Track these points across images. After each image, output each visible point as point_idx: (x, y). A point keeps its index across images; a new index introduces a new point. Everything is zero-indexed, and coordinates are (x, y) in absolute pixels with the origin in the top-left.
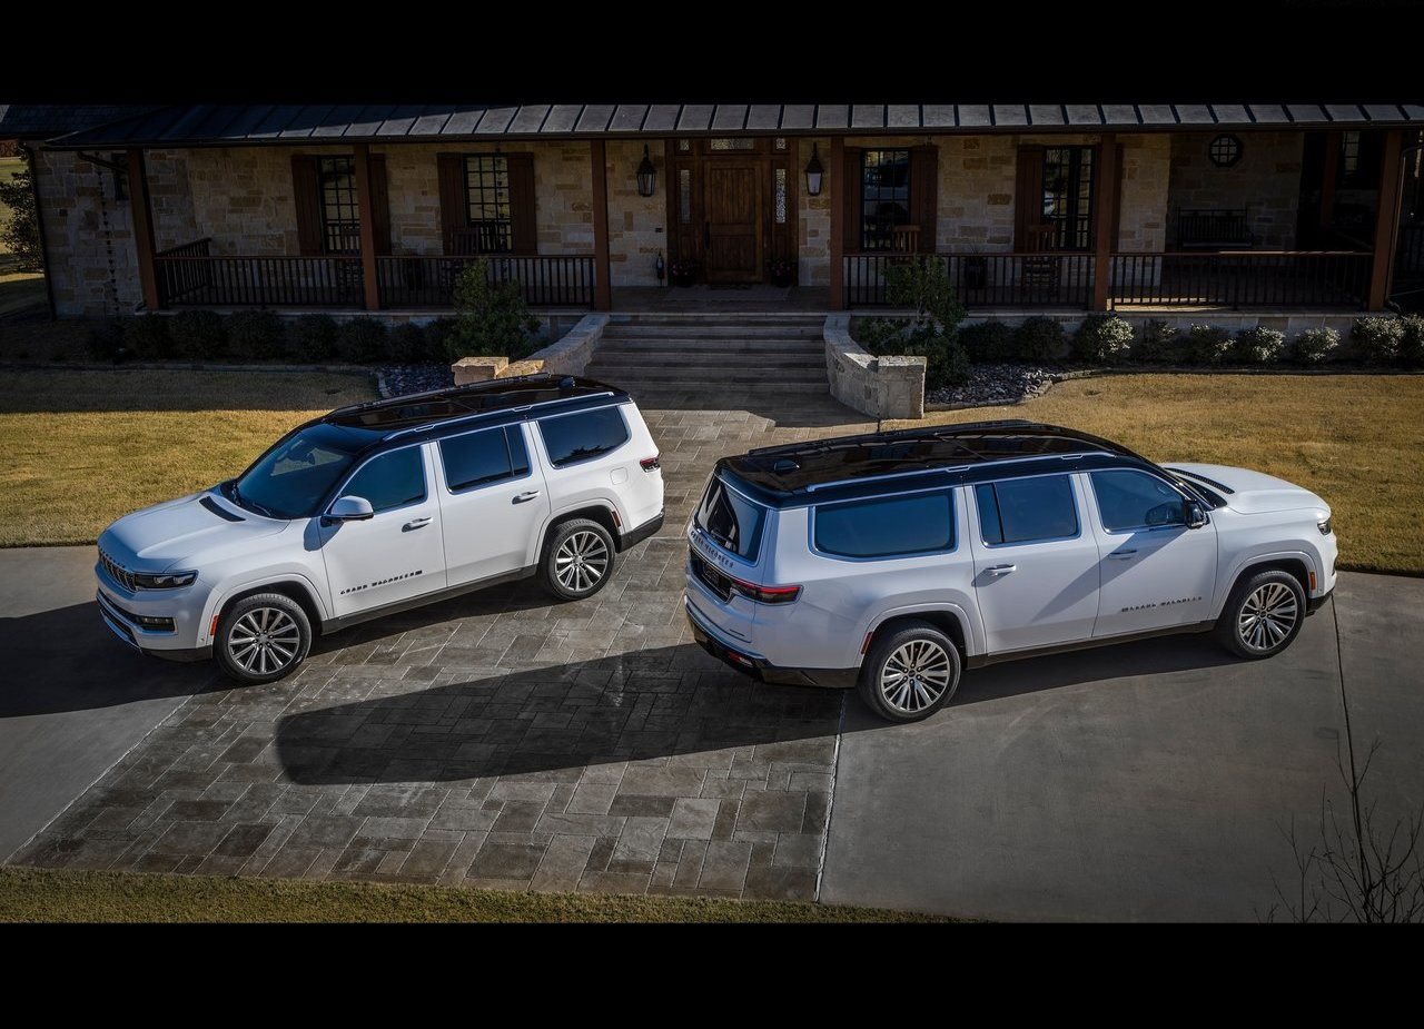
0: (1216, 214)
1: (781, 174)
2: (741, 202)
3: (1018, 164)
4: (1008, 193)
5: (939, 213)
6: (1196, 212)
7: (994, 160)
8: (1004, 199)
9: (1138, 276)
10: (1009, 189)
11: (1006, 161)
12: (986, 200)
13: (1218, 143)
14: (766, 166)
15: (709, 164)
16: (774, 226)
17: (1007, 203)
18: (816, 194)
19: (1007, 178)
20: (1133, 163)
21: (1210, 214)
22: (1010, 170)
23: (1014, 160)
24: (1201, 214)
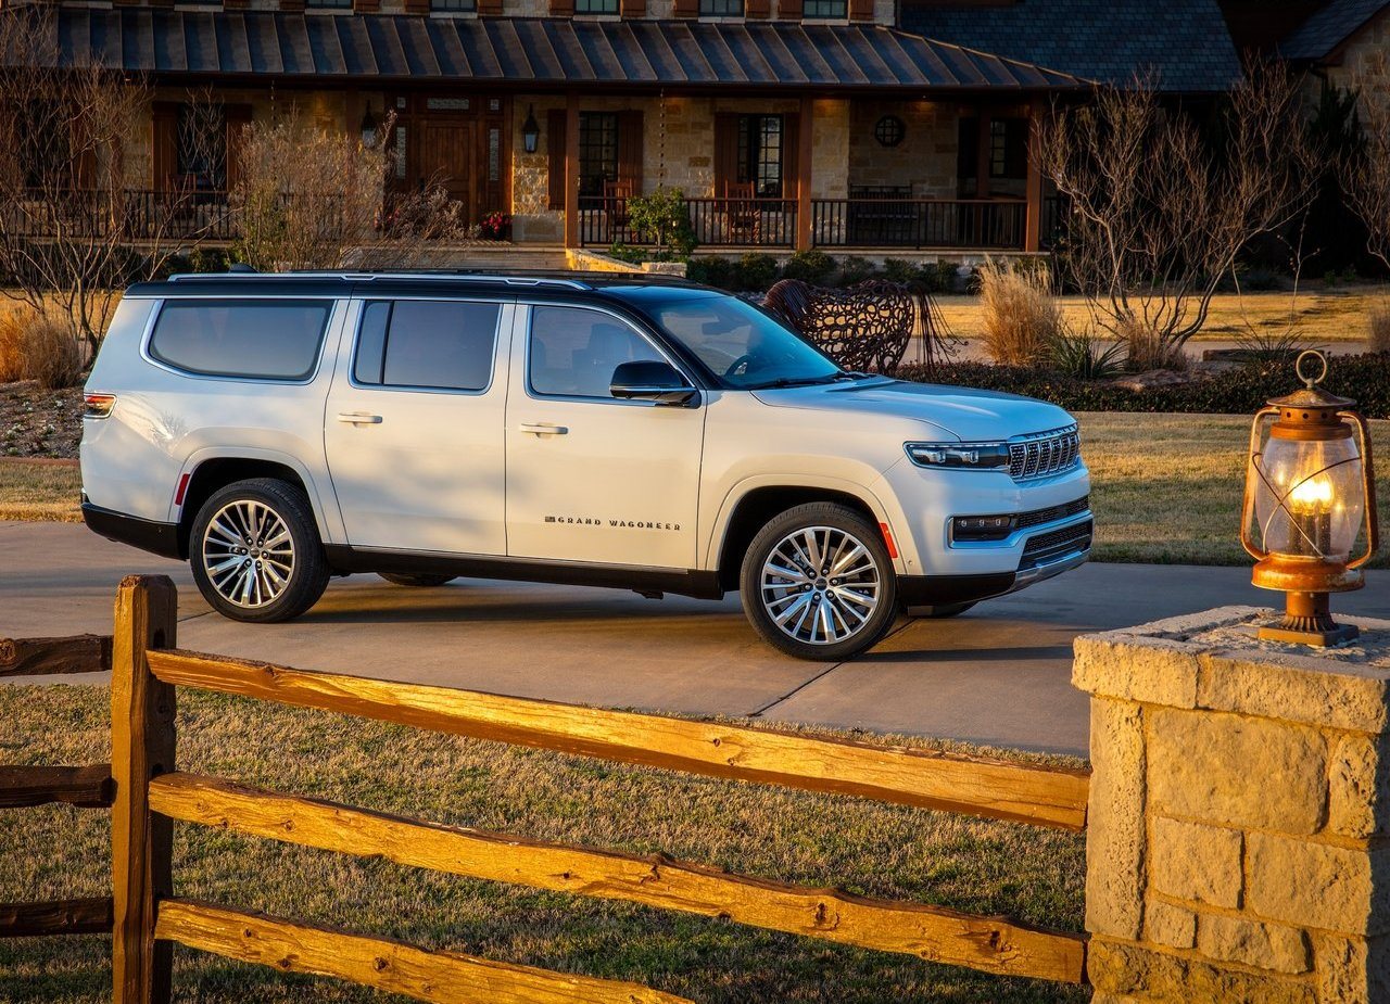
0: (885, 190)
1: (494, 134)
2: (455, 159)
3: (715, 130)
4: (705, 154)
5: (645, 173)
6: (866, 188)
7: (694, 125)
8: (703, 162)
9: (827, 235)
10: (708, 152)
11: (704, 127)
12: (687, 162)
13: (882, 125)
14: (481, 125)
15: (425, 122)
16: (487, 184)
17: (707, 165)
18: (530, 152)
19: (706, 142)
20: (818, 131)
21: (878, 190)
22: (709, 135)
23: (712, 127)
24: (871, 190)
